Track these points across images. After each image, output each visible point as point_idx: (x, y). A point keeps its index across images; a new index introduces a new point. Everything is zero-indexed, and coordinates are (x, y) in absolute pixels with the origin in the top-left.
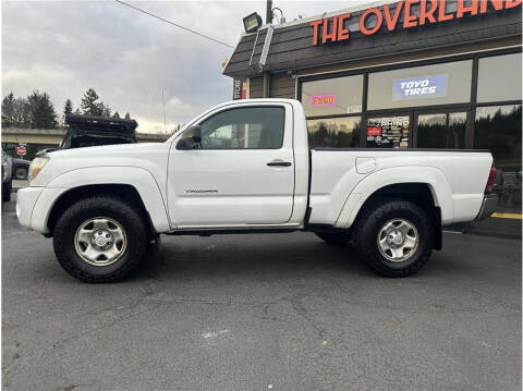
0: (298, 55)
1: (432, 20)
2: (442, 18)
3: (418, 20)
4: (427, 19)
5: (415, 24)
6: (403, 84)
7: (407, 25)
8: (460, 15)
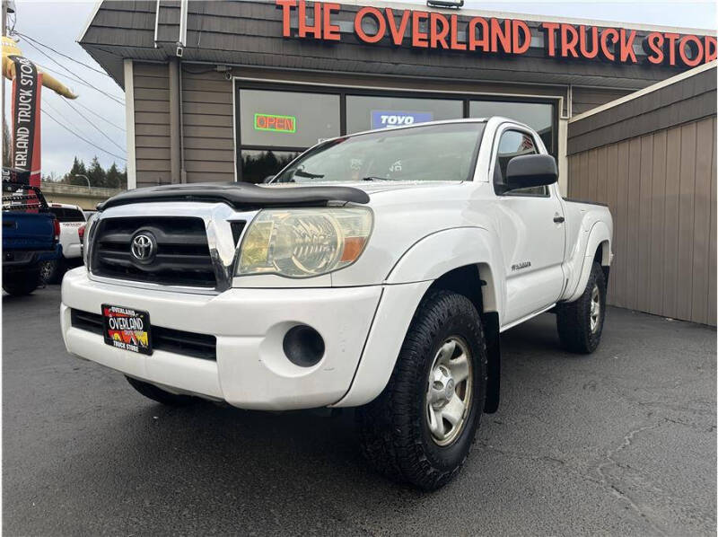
0: (252, 45)
1: (445, 46)
2: (455, 46)
3: (429, 40)
4: (438, 42)
5: (425, 45)
6: (384, 118)
7: (416, 43)
8: (472, 48)
